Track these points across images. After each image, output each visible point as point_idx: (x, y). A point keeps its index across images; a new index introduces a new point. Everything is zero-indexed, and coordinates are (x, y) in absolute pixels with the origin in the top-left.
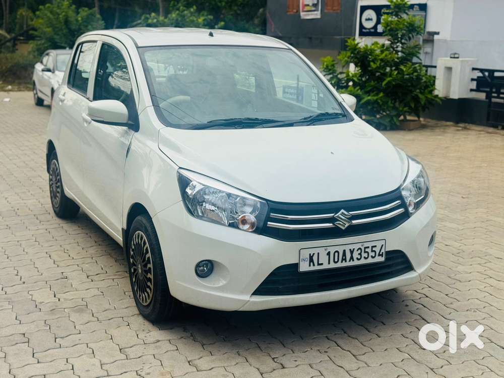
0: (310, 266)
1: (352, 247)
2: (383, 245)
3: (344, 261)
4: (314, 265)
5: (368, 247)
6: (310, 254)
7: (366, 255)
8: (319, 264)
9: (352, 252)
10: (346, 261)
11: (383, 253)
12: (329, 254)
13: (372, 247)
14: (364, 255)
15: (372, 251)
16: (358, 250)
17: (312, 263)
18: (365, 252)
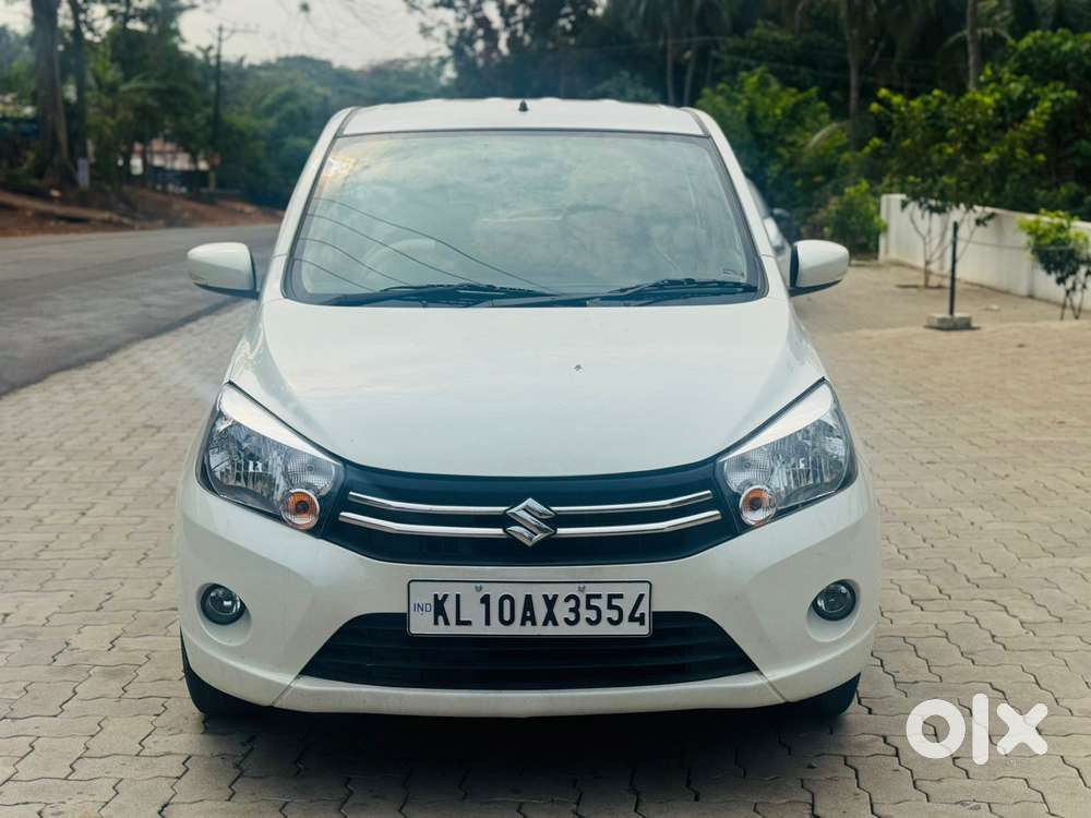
0: (436, 623)
1: (550, 591)
2: (641, 596)
3: (529, 623)
4: (447, 622)
5: (599, 596)
6: (436, 596)
7: (593, 615)
8: (459, 622)
9: (550, 603)
10: (534, 624)
11: (643, 615)
12: (486, 600)
13: (611, 597)
14: (584, 613)
15: (610, 607)
16: (567, 600)
17: (441, 618)
18: (589, 607)
